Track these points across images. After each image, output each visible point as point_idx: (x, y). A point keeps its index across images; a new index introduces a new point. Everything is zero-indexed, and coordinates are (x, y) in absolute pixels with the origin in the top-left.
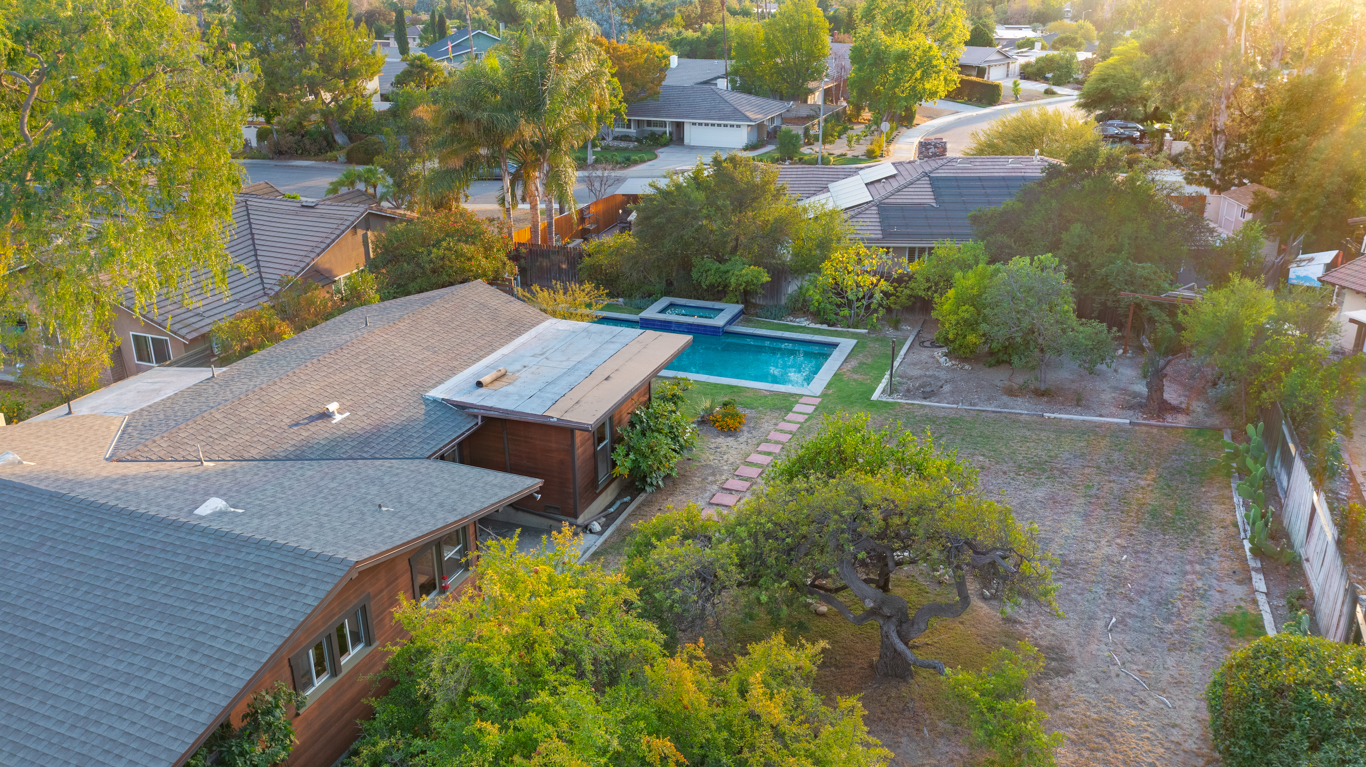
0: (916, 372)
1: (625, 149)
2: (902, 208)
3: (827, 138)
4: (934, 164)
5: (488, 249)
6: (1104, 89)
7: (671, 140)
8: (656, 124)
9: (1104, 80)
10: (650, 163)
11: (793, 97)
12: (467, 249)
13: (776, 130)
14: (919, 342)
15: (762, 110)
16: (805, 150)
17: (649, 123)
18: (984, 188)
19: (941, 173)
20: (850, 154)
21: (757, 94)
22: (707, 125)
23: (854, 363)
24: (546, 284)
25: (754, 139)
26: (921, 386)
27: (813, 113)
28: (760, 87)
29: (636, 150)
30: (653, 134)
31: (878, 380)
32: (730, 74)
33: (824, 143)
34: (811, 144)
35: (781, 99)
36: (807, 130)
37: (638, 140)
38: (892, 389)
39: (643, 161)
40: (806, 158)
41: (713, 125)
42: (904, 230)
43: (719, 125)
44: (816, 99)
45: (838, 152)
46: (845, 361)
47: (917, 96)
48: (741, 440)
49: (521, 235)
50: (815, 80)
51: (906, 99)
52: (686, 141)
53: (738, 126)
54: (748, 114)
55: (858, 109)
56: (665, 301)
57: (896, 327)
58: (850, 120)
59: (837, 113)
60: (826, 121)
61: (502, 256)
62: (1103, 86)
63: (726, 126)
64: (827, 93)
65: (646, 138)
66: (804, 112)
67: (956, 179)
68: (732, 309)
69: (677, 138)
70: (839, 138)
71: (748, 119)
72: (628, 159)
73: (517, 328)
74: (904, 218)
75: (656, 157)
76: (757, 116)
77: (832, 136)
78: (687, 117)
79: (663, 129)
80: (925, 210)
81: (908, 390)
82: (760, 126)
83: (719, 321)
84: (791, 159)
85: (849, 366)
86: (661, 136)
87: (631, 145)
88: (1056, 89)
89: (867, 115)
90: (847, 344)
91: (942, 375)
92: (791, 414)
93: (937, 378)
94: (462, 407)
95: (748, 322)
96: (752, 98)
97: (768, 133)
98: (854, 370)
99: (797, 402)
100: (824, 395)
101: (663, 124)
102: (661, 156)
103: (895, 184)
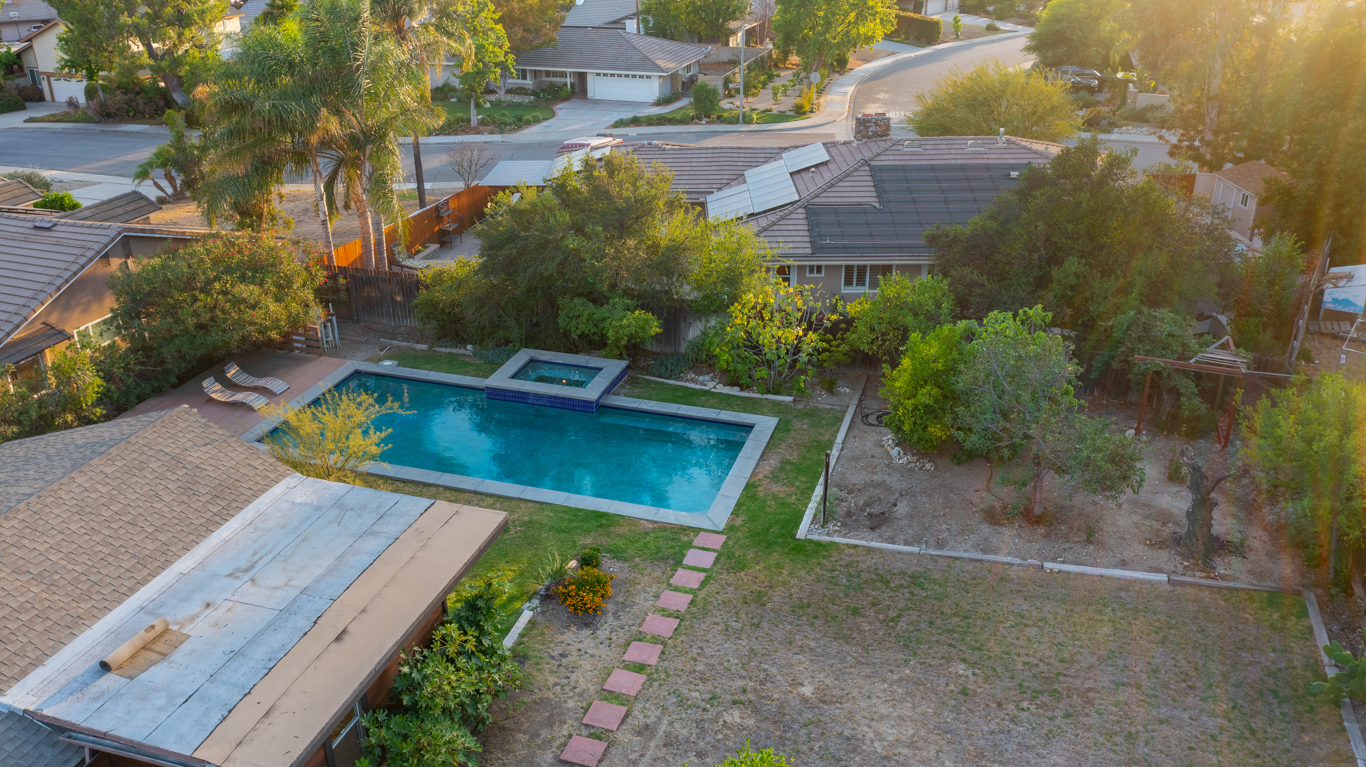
0: (858, 478)
1: (519, 105)
2: (836, 210)
3: (748, 89)
4: (875, 147)
5: (283, 288)
6: (1058, 31)
7: (573, 92)
8: (555, 74)
9: (1058, 21)
10: (545, 123)
11: (713, 40)
12: (251, 291)
13: (692, 80)
14: (862, 416)
15: (677, 57)
16: (725, 104)
17: (548, 73)
18: (938, 180)
19: (885, 161)
20: (776, 109)
21: (672, 38)
22: (612, 75)
23: (773, 461)
25: (667, 92)
26: (868, 504)
27: (734, 58)
28: (676, 27)
29: (532, 106)
30: (552, 85)
31: (807, 493)
32: (642, 12)
33: (746, 95)
34: (732, 96)
35: (700, 41)
36: (727, 81)
37: (534, 93)
38: (825, 516)
39: (537, 121)
40: (726, 115)
41: (620, 76)
42: (839, 242)
43: (627, 76)
44: (736, 41)
45: (762, 107)
46: (762, 457)
47: (850, 42)
48: (602, 634)
50: (737, 19)
51: (838, 46)
52: (590, 94)
53: (649, 77)
54: (660, 63)
55: (786, 53)
56: (522, 357)
57: (831, 389)
58: (776, 65)
59: (762, 59)
60: (748, 67)
61: (306, 295)
62: (1057, 27)
63: (634, 76)
64: (749, 33)
65: (543, 90)
66: (725, 56)
67: (904, 168)
68: (612, 369)
69: (579, 91)
70: (764, 87)
71: (659, 69)
72: (520, 119)
74: (839, 224)
75: (553, 115)
76: (669, 65)
77: (755, 87)
78: (590, 67)
79: (562, 80)
80: (865, 212)
81: (849, 514)
82: (674, 76)
84: (709, 117)
85: (766, 469)
86: (560, 88)
87: (527, 99)
88: (999, 24)
89: (794, 59)
90: (765, 425)
91: (895, 481)
92: (680, 571)
93: (888, 489)
96: (666, 43)
97: (683, 83)
98: (774, 477)
99: (689, 545)
100: (730, 529)
101: (563, 75)
102: (560, 113)
103: (827, 175)
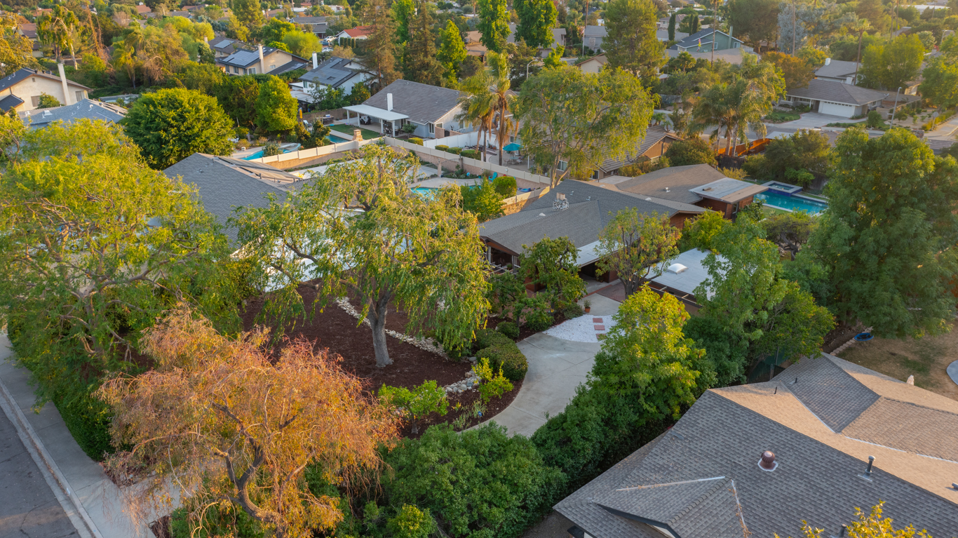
1: (784, 112)
3: (901, 116)
5: (708, 154)
7: (812, 109)
8: (805, 100)
10: (795, 121)
12: (701, 154)
13: (873, 109)
15: (868, 98)
16: (886, 122)
17: (801, 99)
22: (833, 103)
24: (728, 167)
25: (858, 114)
29: (790, 113)
30: (802, 105)
34: (892, 119)
36: (891, 112)
37: (793, 108)
39: (791, 120)
41: (836, 104)
44: (911, 91)
45: (907, 126)
49: (721, 151)
50: (910, 79)
52: (820, 111)
53: (851, 106)
54: (858, 100)
56: (772, 182)
61: (713, 158)
65: (797, 107)
68: (797, 188)
69: (815, 108)
70: (911, 117)
71: (857, 102)
72: (783, 118)
73: (716, 178)
75: (799, 118)
76: (863, 101)
77: (906, 116)
78: (822, 99)
79: (807, 103)
82: (864, 107)
83: (790, 191)
84: (874, 127)
86: (806, 107)
87: (788, 110)
94: (698, 194)
95: (803, 194)
97: (868, 110)
101: (808, 100)
102: (802, 118)
